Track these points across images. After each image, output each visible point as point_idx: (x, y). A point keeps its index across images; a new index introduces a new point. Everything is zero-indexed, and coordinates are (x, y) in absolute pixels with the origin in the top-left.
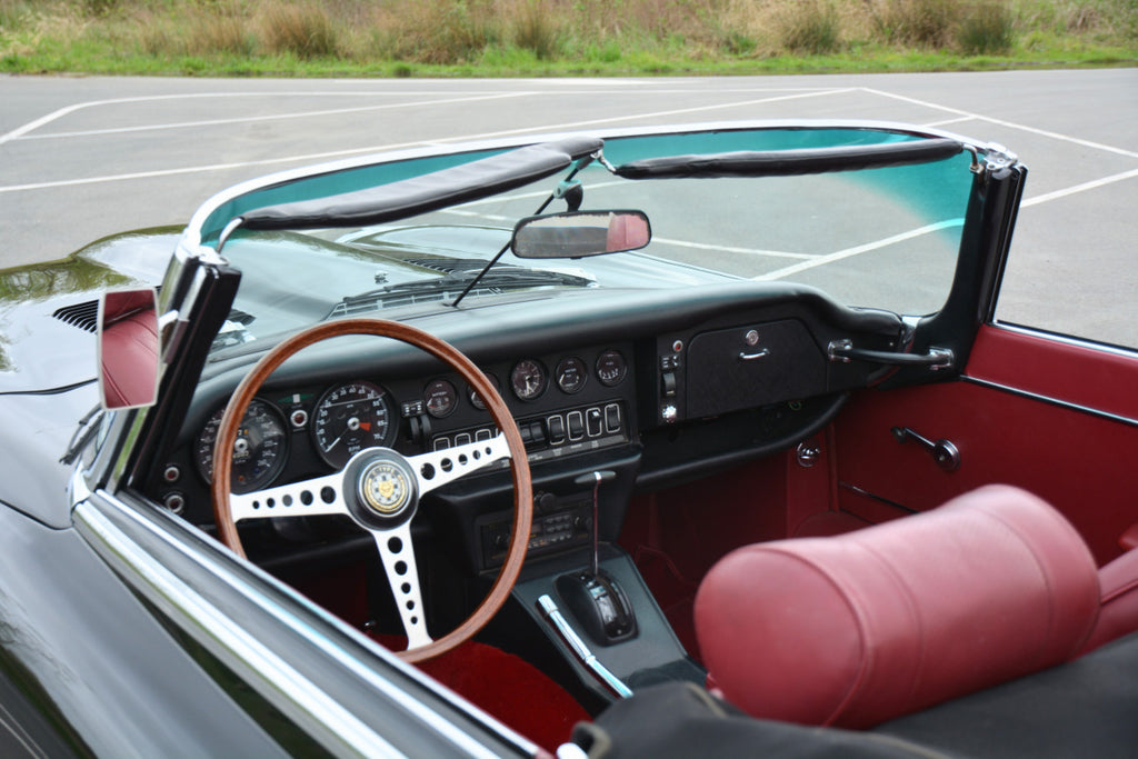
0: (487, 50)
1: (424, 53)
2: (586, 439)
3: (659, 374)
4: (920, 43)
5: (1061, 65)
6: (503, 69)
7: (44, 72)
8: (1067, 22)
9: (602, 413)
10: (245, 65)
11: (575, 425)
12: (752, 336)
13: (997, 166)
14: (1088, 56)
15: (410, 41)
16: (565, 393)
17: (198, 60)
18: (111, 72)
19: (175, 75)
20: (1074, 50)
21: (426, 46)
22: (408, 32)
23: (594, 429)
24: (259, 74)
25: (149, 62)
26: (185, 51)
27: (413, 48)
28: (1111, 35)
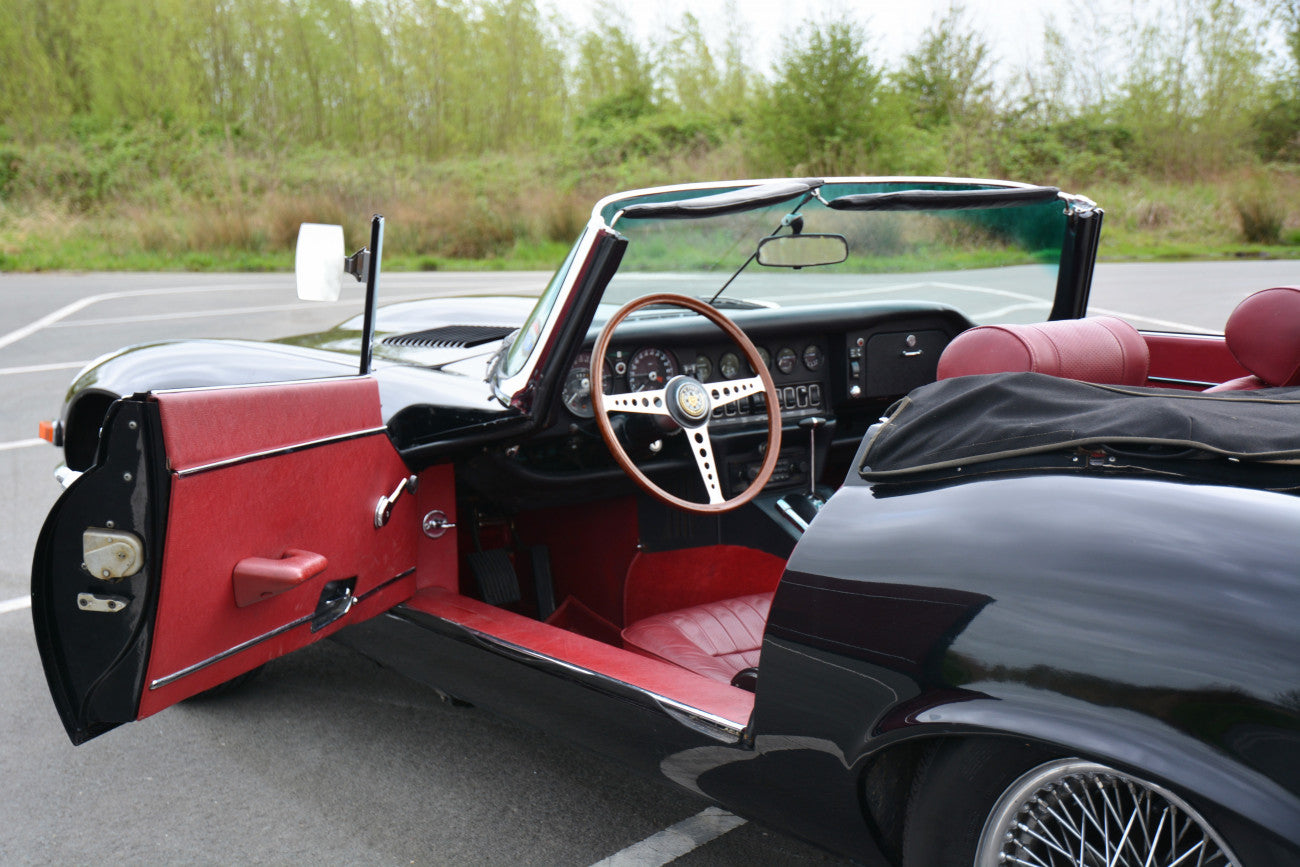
0: (519, 245)
1: (449, 248)
2: (797, 409)
3: (848, 361)
4: (989, 243)
5: (1134, 259)
6: (539, 263)
7: (38, 270)
8: (1138, 218)
9: (807, 390)
10: (256, 261)
11: (790, 397)
12: (911, 339)
13: (1082, 210)
14: (1161, 251)
15: (435, 234)
16: (784, 373)
17: (203, 257)
18: (110, 269)
19: (180, 271)
20: (1147, 245)
21: (450, 241)
22: (430, 225)
23: (803, 403)
24: (272, 270)
25: (150, 258)
26: (188, 248)
27: (436, 242)
28: (1185, 232)
